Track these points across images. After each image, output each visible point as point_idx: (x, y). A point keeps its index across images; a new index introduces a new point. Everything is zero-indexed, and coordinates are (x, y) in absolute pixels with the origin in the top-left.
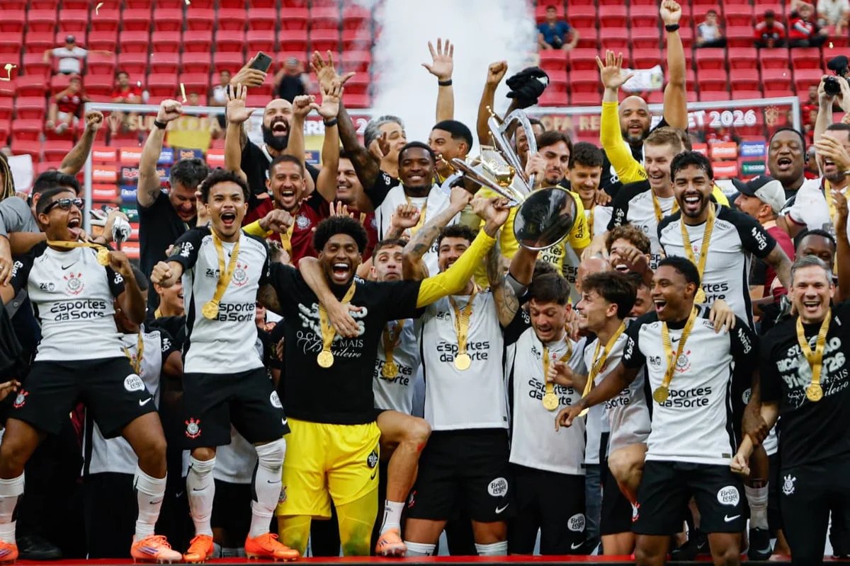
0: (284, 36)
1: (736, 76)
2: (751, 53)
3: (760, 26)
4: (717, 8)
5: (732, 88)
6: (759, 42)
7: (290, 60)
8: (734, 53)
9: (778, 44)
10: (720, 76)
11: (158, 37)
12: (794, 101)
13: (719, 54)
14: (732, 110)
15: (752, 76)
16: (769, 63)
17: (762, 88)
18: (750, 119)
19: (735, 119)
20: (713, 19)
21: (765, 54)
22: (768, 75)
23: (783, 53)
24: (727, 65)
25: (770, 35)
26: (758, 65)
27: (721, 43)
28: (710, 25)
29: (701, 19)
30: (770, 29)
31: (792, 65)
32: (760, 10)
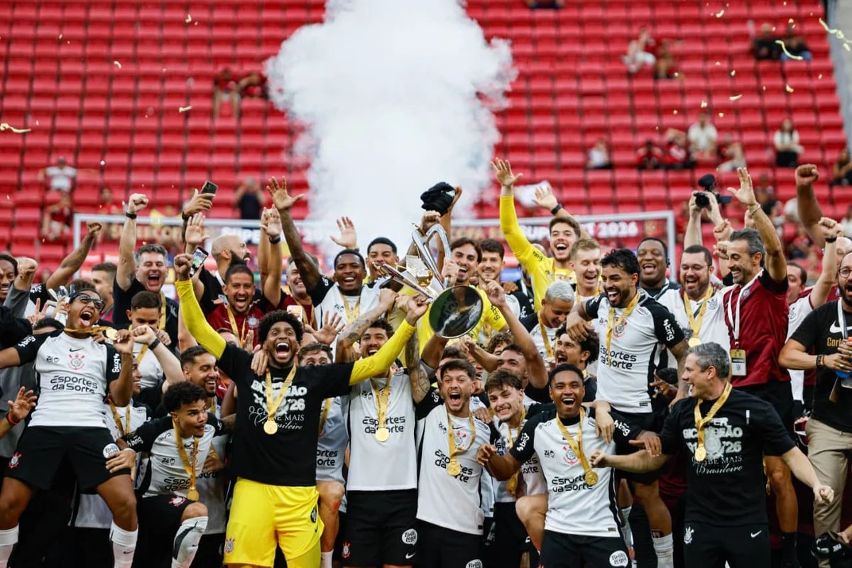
0: (244, 159)
1: (621, 194)
2: (633, 175)
3: (642, 152)
4: (605, 137)
5: (616, 204)
6: (641, 166)
7: (249, 180)
8: (620, 175)
9: (656, 167)
10: (606, 194)
11: (137, 160)
12: (669, 215)
13: (607, 175)
14: (617, 222)
15: (633, 193)
16: (649, 183)
17: (643, 204)
18: (633, 230)
19: (620, 229)
20: (602, 146)
21: (646, 176)
22: (649, 193)
23: (660, 175)
24: (613, 185)
25: (650, 159)
26: (639, 185)
27: (609, 166)
28: (599, 150)
29: (591, 146)
30: (649, 155)
31: (668, 185)
32: (641, 138)
